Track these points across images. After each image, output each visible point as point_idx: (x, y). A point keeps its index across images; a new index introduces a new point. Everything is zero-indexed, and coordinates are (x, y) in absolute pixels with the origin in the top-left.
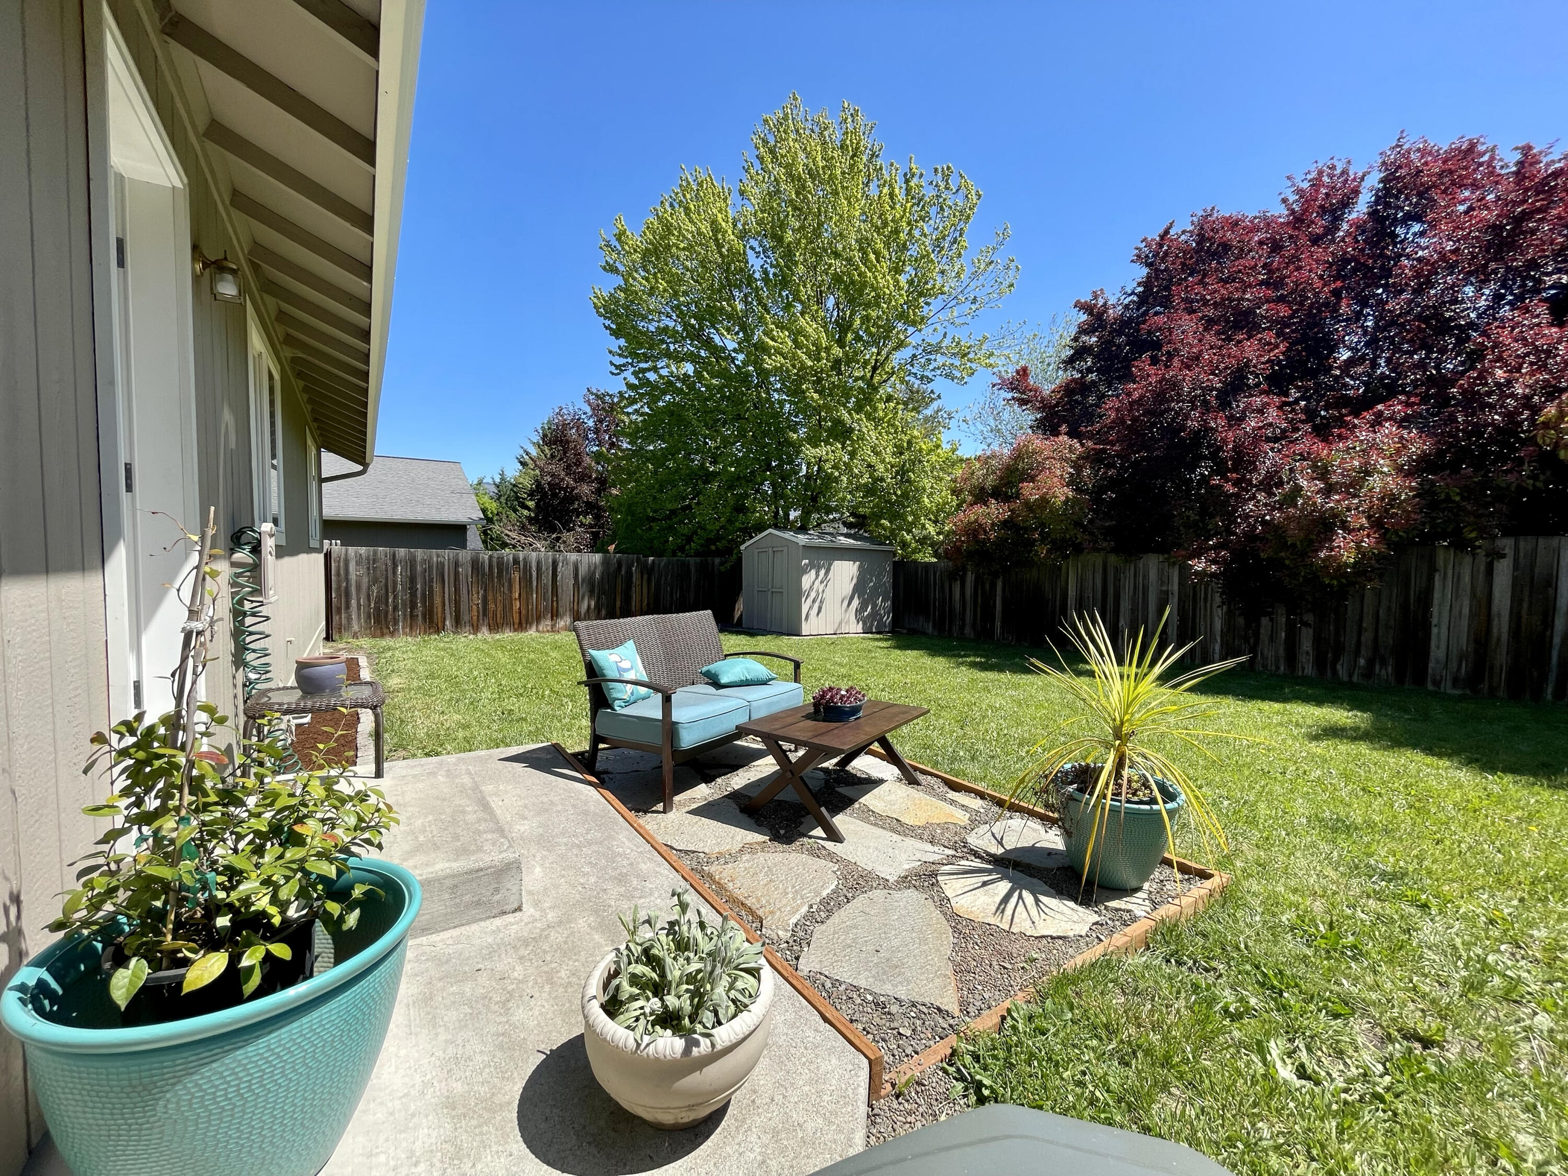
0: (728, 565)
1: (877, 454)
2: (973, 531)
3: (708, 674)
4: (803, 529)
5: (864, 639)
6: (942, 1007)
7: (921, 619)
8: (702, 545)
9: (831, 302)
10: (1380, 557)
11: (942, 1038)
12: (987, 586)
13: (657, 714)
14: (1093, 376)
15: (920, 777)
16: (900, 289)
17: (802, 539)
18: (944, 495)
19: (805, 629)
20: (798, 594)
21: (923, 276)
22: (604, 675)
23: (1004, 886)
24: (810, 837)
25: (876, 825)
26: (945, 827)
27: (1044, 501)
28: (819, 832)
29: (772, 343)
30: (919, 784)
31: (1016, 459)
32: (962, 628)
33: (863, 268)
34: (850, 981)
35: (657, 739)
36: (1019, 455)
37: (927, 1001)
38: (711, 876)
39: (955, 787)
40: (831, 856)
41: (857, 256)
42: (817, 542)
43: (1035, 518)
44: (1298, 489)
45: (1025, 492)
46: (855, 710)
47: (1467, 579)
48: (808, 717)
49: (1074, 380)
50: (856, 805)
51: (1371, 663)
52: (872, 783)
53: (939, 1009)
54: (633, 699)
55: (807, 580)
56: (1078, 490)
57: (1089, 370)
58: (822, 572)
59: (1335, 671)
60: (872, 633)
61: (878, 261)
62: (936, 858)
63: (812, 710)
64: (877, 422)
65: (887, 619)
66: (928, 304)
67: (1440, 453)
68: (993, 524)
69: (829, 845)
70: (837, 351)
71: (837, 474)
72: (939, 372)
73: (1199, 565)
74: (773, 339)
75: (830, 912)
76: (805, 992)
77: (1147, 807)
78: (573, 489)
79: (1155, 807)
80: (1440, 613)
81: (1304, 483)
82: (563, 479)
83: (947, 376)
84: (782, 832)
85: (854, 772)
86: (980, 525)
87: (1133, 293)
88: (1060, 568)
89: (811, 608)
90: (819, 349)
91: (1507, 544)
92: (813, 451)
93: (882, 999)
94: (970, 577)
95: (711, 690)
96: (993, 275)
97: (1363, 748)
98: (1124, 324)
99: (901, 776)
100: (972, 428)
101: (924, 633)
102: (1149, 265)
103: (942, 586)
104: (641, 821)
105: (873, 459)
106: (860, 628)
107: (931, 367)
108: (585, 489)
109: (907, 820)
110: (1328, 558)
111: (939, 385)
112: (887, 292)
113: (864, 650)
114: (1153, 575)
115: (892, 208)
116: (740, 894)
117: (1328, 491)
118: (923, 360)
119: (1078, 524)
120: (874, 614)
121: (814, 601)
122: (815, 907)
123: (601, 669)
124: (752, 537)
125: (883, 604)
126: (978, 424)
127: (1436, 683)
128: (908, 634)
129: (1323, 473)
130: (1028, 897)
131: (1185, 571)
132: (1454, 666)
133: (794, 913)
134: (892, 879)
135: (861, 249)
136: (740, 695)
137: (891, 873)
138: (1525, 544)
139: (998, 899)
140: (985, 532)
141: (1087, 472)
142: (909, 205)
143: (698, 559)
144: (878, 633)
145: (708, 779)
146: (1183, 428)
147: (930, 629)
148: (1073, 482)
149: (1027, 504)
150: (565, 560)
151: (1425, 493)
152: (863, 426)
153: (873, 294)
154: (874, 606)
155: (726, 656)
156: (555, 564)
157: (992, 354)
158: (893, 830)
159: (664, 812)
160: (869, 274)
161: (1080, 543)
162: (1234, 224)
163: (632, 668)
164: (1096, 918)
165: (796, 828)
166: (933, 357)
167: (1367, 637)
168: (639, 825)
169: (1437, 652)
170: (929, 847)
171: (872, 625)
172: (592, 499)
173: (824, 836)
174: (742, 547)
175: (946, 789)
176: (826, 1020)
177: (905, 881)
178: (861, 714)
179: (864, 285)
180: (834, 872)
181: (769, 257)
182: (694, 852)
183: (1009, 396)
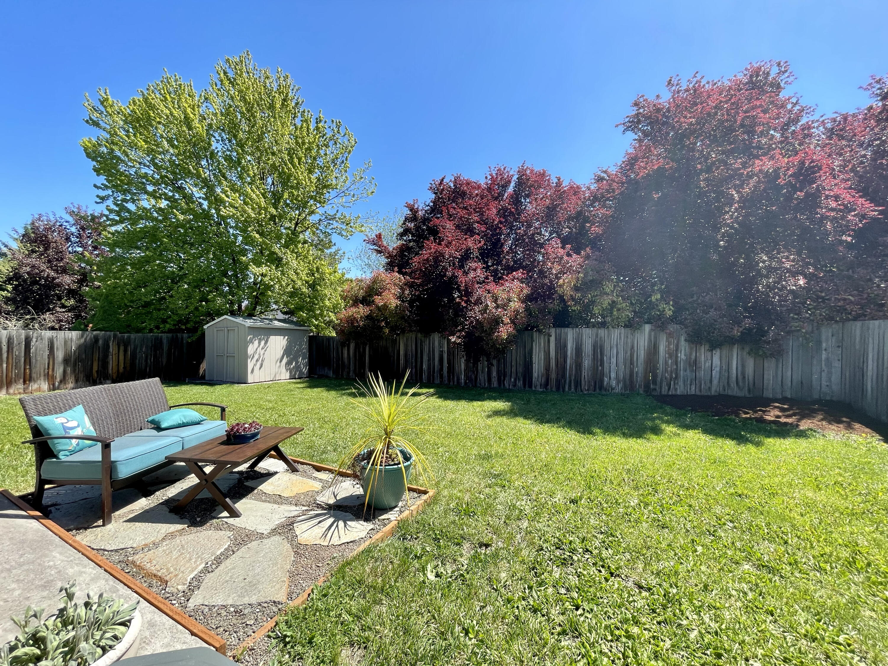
0: (194, 338)
1: (297, 274)
2: (351, 320)
3: (153, 422)
4: (250, 315)
5: (289, 383)
6: (276, 600)
7: (326, 369)
8: (174, 325)
9: (270, 180)
10: (514, 336)
11: (271, 618)
12: (361, 350)
13: (98, 457)
14: (411, 244)
15: (299, 467)
16: (311, 182)
17: (249, 323)
18: (337, 299)
19: (250, 379)
20: (245, 357)
21: (326, 177)
22: (49, 434)
23: (332, 520)
24: (218, 518)
25: (265, 501)
26: (306, 494)
27: (385, 306)
28: (225, 514)
29: (227, 199)
30: (297, 471)
31: (373, 282)
32: (349, 373)
33: (290, 165)
34: (221, 603)
35: (98, 475)
36: (374, 281)
37: (268, 600)
38: (133, 563)
39: (318, 469)
40: (230, 527)
41: (287, 158)
42: (259, 324)
43: (382, 314)
44: (487, 306)
45: (377, 301)
46: (254, 435)
47: (542, 344)
48: (223, 443)
49: (403, 244)
50: (256, 491)
51: (515, 380)
52: (269, 475)
53: (274, 602)
54: (78, 448)
55: (251, 349)
56: (403, 301)
57: (410, 241)
58: (263, 343)
59: (504, 385)
60: (295, 379)
61: (299, 164)
62: (296, 513)
63: (225, 438)
64: (298, 255)
65: (305, 370)
66: (329, 192)
67: (532, 294)
68: (361, 317)
69: (231, 521)
70: (273, 211)
71: (272, 283)
72: (334, 231)
73: (453, 339)
74: (227, 196)
75: (219, 563)
76: (183, 622)
77: (396, 466)
78: (54, 279)
79: (399, 466)
80: (535, 359)
81: (489, 304)
82: (43, 271)
83: (339, 234)
84: (198, 519)
85: (259, 470)
86: (355, 318)
87: (428, 205)
88: (396, 340)
89: (255, 365)
90: (260, 207)
91: (553, 331)
92: (257, 269)
93: (240, 607)
94: (352, 346)
95: (154, 432)
96: (364, 184)
97: (505, 419)
98: (425, 220)
99: (288, 468)
100: (356, 262)
101: (327, 377)
102: (435, 193)
103: (337, 348)
104: (78, 538)
105: (295, 277)
106: (288, 375)
107: (330, 227)
108: (67, 280)
109: (285, 494)
110: (497, 337)
111: (335, 238)
112: (304, 182)
113: (288, 390)
114: (437, 344)
115: (308, 135)
116: (153, 570)
117: (497, 307)
118: (325, 223)
119: (403, 318)
120: (297, 367)
121: (257, 361)
122: (210, 563)
123: (46, 430)
124: (214, 320)
125: (303, 362)
126: (359, 260)
127: (535, 387)
128: (318, 378)
129: (495, 300)
130: (341, 524)
131: (449, 341)
132: (540, 380)
133: (193, 571)
134: (265, 533)
135: (289, 154)
136: (175, 434)
137: (265, 529)
138: (558, 330)
139: (324, 529)
140: (357, 321)
141: (407, 292)
142: (317, 137)
143: (170, 335)
144: (299, 378)
145: (147, 494)
146: (445, 275)
147: (331, 374)
148: (400, 297)
149: (378, 308)
150: (40, 338)
151: (527, 309)
152: (289, 257)
153: (295, 181)
154: (297, 363)
155: (170, 407)
156: (28, 341)
157: (362, 226)
158: (275, 502)
159: (104, 525)
160: (293, 170)
161: (404, 328)
162: (468, 184)
163: (78, 426)
164: (372, 526)
165: (209, 515)
166: (331, 222)
167: (514, 369)
168: (75, 541)
169: (535, 375)
170: (293, 508)
171: (295, 374)
172: (74, 287)
173: (228, 515)
174: (205, 327)
175: (314, 470)
176: (193, 634)
177: (274, 532)
178: (259, 437)
179: (290, 175)
180: (229, 537)
181: (225, 144)
182: (122, 549)
183: (372, 247)
